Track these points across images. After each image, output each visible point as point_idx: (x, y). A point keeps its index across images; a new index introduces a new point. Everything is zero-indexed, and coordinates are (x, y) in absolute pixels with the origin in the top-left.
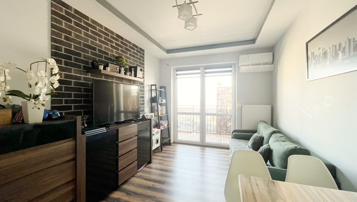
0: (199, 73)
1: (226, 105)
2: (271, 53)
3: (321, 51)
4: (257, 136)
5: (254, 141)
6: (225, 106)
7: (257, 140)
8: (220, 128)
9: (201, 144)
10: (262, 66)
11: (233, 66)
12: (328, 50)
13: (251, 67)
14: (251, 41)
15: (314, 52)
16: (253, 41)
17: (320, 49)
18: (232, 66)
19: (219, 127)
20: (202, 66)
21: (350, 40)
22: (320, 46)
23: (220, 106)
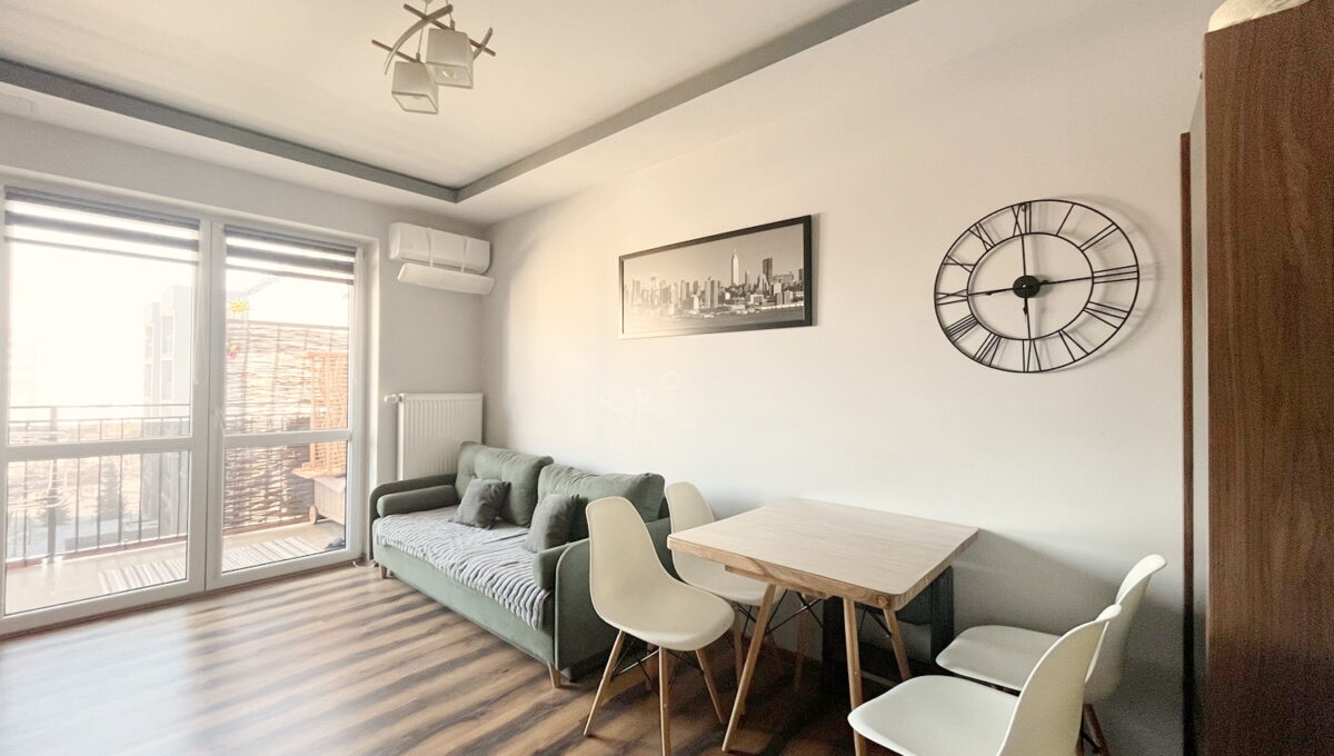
0: (194, 245)
1: (269, 400)
2: (487, 244)
3: (657, 285)
4: (490, 486)
5: (483, 502)
6: (262, 404)
7: (492, 497)
8: (234, 504)
9: (199, 588)
10: (462, 274)
11: (359, 252)
12: (673, 288)
13: (431, 269)
14: (447, 191)
15: (638, 283)
16: (455, 192)
17: (653, 279)
18: (355, 248)
19: (233, 497)
20: (215, 217)
21: (713, 282)
22: (655, 275)
23: (237, 405)
